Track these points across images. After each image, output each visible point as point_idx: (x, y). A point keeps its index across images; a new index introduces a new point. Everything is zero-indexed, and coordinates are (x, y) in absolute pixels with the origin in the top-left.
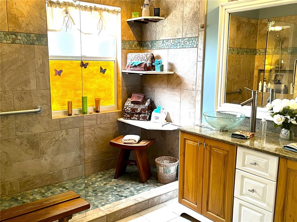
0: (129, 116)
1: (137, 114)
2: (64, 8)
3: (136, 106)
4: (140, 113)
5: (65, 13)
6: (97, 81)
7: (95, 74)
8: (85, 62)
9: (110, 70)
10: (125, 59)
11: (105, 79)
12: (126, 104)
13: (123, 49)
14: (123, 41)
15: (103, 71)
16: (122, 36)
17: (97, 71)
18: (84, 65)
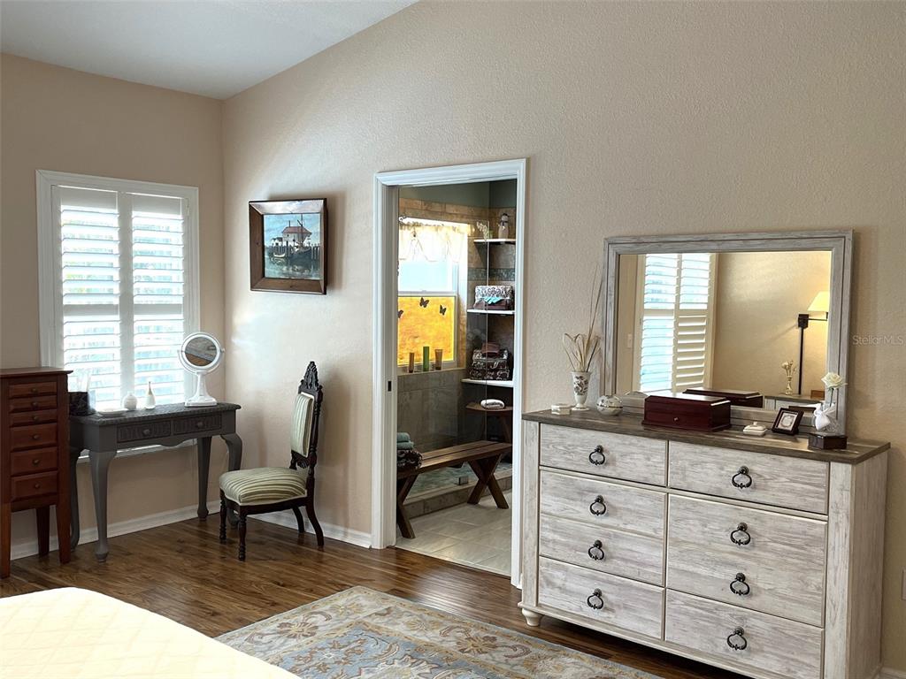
0: (480, 374)
1: (492, 371)
2: (412, 230)
3: (491, 360)
4: (496, 370)
5: (412, 235)
6: (436, 325)
7: (435, 316)
8: (425, 299)
9: (450, 309)
10: (472, 293)
11: (444, 322)
12: (476, 357)
13: (469, 279)
14: (469, 268)
15: (443, 311)
16: (469, 262)
17: (436, 311)
18: (424, 303)
